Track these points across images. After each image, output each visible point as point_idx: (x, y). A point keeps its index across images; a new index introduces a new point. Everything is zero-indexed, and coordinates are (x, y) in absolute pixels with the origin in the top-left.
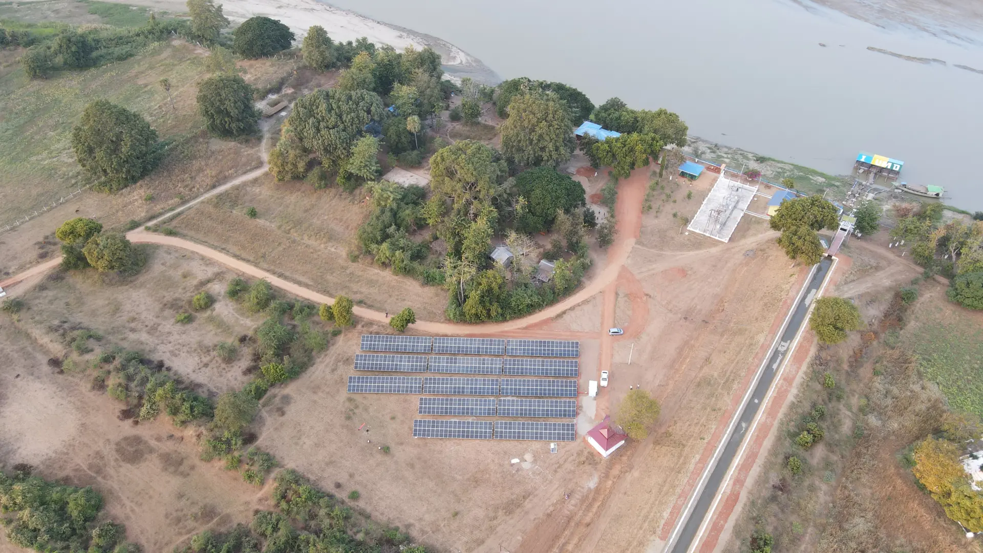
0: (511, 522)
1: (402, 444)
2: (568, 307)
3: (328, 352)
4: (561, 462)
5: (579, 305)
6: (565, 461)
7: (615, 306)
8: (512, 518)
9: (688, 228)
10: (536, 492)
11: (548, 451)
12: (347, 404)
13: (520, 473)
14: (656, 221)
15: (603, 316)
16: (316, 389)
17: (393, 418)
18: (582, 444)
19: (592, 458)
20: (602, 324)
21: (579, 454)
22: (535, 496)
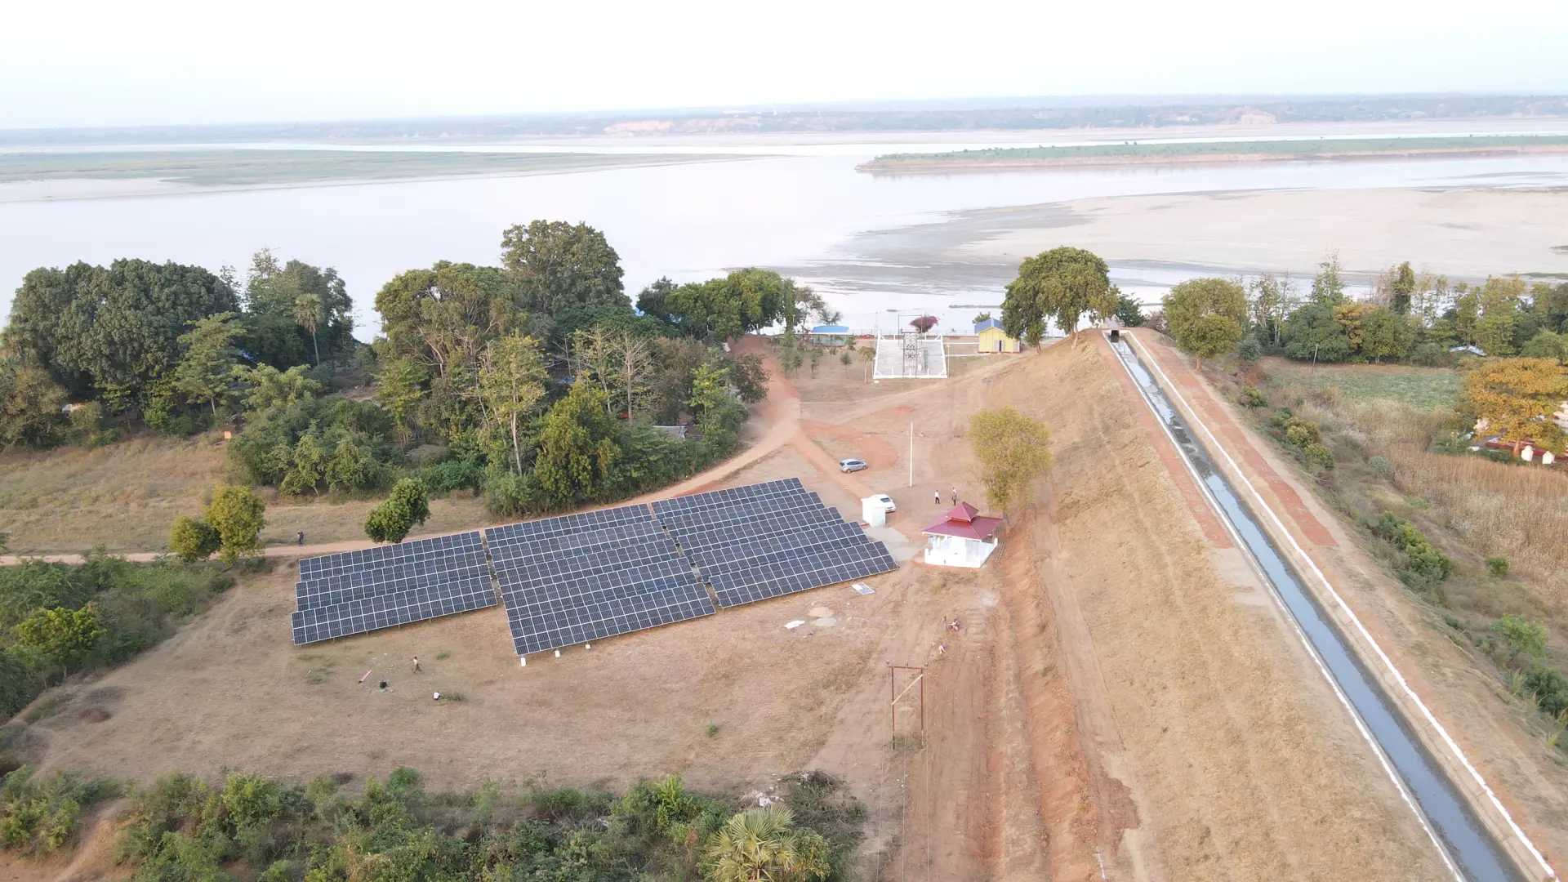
0: (861, 696)
1: (491, 682)
2: (741, 466)
3: (208, 613)
4: (896, 597)
5: (756, 462)
6: (904, 595)
7: (824, 449)
8: (857, 693)
9: (875, 377)
10: (881, 647)
11: (857, 595)
12: (304, 665)
13: (819, 634)
14: (816, 381)
15: (811, 462)
16: (197, 664)
17: (443, 657)
18: (917, 570)
19: (953, 578)
20: (819, 468)
21: (924, 580)
22: (882, 652)
